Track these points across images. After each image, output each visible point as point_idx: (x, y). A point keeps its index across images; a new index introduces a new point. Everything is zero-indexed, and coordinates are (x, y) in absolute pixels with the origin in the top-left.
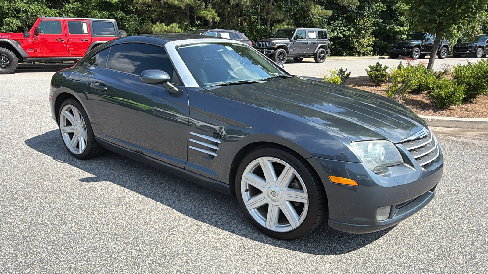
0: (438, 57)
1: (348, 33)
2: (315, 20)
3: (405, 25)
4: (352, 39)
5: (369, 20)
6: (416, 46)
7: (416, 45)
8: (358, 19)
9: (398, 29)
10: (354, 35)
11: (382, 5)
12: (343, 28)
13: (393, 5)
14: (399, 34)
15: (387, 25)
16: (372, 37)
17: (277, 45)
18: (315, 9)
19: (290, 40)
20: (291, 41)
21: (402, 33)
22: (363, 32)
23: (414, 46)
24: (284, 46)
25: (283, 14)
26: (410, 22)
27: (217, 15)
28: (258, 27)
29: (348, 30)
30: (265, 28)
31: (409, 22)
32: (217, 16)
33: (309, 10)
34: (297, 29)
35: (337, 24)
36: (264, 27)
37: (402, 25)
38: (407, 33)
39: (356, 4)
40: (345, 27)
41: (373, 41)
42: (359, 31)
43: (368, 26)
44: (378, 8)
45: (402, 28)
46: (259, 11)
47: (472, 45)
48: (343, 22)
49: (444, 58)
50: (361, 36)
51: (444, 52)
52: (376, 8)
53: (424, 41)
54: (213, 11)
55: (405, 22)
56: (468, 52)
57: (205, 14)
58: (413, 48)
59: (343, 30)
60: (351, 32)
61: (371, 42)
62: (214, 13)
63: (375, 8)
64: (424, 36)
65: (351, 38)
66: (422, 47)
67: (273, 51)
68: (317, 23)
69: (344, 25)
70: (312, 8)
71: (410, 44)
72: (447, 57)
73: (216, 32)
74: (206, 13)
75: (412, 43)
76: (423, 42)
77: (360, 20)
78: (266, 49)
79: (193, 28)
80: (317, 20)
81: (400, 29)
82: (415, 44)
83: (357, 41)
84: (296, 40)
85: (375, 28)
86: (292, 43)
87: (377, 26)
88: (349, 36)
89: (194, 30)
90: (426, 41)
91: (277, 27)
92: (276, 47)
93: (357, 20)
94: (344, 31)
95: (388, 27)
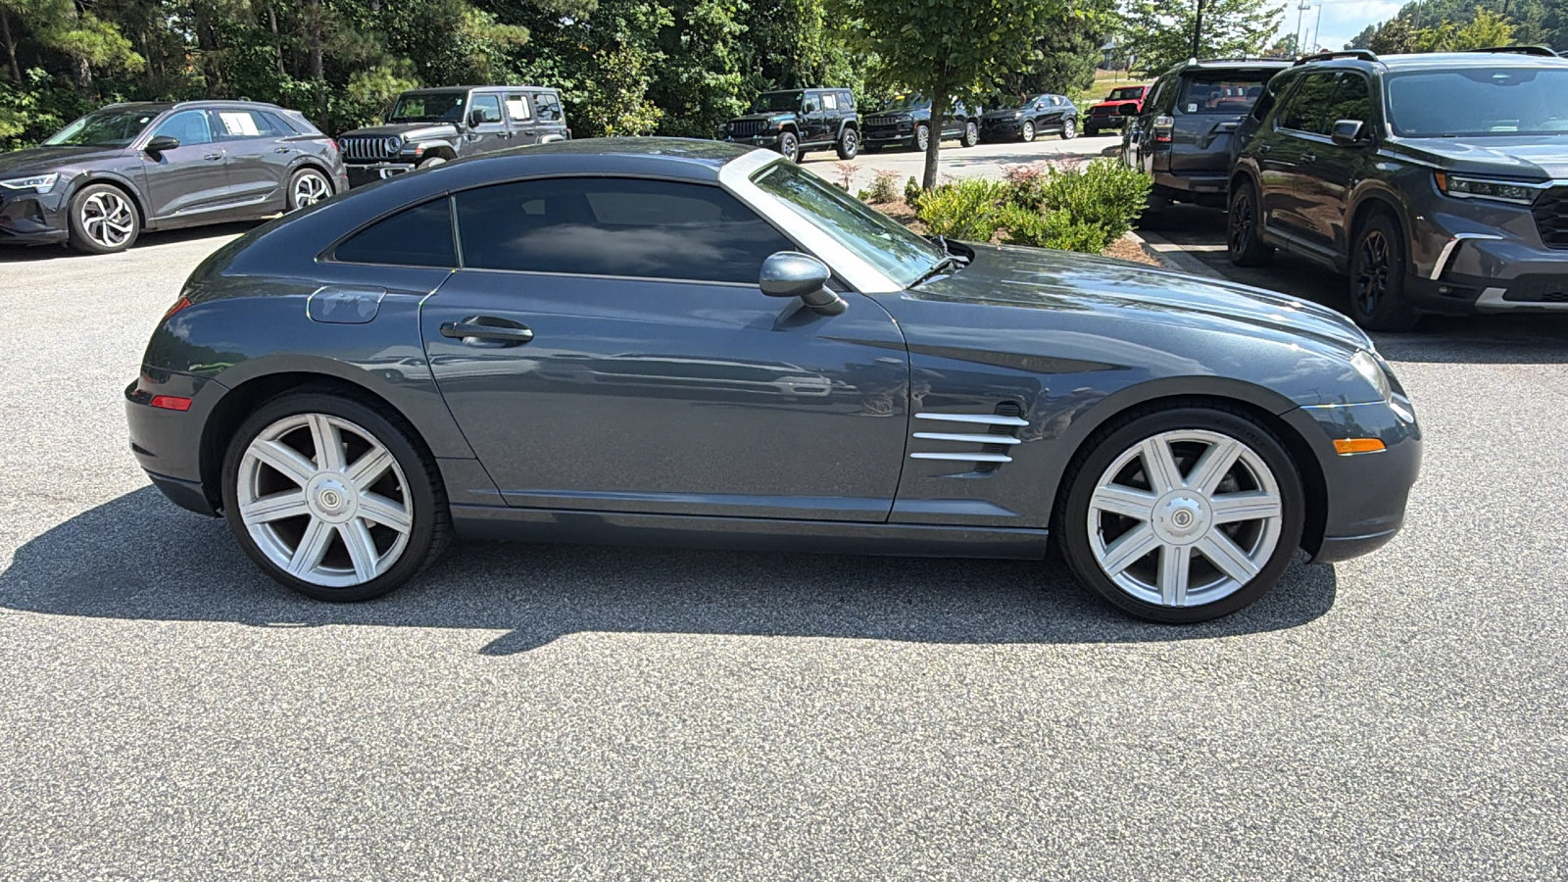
0: (839, 155)
1: (579, 97)
2: (474, 56)
3: (727, 68)
4: (595, 114)
5: (633, 55)
6: (788, 128)
7: (785, 126)
8: (603, 53)
9: (711, 79)
10: (598, 103)
11: (663, 10)
12: (562, 82)
13: (686, 10)
14: (716, 95)
15: (681, 69)
16: (651, 106)
17: (424, 146)
18: (473, 21)
19: (457, 127)
20: (460, 131)
21: (724, 92)
22: (624, 91)
23: (780, 127)
24: (443, 147)
25: (375, 39)
26: (739, 58)
27: (130, 44)
28: (283, 84)
29: (576, 87)
30: (313, 87)
31: (737, 60)
32: (132, 50)
33: (450, 27)
34: (471, 92)
35: (540, 71)
36: (308, 86)
37: (718, 67)
38: (736, 90)
39: (590, 7)
40: (564, 78)
41: (656, 119)
42: (610, 88)
43: (634, 73)
44: (651, 19)
45: (722, 78)
46: (275, 27)
47: (904, 119)
48: (555, 61)
49: (851, 158)
50: (621, 106)
51: (850, 139)
52: (647, 21)
53: (800, 113)
54: (111, 31)
55: (727, 60)
56: (898, 137)
57: (81, 41)
58: (778, 132)
59: (562, 87)
60: (586, 94)
61: (650, 123)
62: (117, 36)
63: (644, 18)
64: (798, 98)
65: (593, 110)
66: (801, 130)
67: (413, 165)
68: (485, 67)
69: (560, 73)
70: (464, 18)
71: (769, 124)
72: (860, 152)
73: (203, 112)
74: (86, 39)
75: (775, 119)
76: (798, 116)
77: (608, 55)
78: (384, 160)
79: (21, 94)
80: (482, 58)
81: (717, 79)
82: (783, 123)
83: (612, 121)
84: (477, 125)
85: (652, 78)
86: (466, 138)
87: (656, 73)
88: (583, 105)
89: (25, 102)
90: (805, 113)
91: (364, 86)
92: (420, 153)
93: (599, 56)
94: (566, 90)
95: (686, 75)
